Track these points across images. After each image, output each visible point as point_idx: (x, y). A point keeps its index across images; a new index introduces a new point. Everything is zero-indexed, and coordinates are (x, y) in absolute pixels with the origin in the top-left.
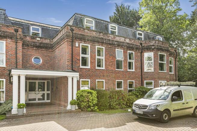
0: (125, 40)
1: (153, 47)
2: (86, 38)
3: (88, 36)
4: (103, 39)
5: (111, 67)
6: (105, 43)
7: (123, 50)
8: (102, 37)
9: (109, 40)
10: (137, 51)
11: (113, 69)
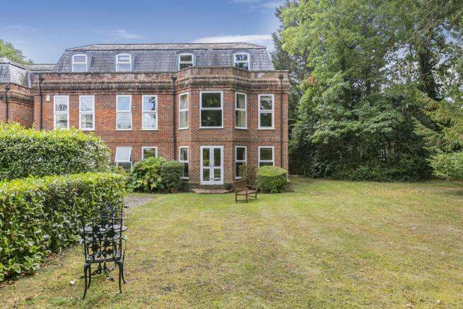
0: (136, 78)
1: (186, 82)
2: (61, 87)
3: (65, 83)
4: (90, 83)
5: (107, 125)
6: (94, 89)
7: (131, 96)
8: (90, 80)
9: (103, 83)
10: (164, 93)
11: (112, 130)
